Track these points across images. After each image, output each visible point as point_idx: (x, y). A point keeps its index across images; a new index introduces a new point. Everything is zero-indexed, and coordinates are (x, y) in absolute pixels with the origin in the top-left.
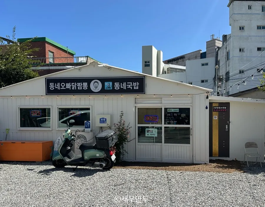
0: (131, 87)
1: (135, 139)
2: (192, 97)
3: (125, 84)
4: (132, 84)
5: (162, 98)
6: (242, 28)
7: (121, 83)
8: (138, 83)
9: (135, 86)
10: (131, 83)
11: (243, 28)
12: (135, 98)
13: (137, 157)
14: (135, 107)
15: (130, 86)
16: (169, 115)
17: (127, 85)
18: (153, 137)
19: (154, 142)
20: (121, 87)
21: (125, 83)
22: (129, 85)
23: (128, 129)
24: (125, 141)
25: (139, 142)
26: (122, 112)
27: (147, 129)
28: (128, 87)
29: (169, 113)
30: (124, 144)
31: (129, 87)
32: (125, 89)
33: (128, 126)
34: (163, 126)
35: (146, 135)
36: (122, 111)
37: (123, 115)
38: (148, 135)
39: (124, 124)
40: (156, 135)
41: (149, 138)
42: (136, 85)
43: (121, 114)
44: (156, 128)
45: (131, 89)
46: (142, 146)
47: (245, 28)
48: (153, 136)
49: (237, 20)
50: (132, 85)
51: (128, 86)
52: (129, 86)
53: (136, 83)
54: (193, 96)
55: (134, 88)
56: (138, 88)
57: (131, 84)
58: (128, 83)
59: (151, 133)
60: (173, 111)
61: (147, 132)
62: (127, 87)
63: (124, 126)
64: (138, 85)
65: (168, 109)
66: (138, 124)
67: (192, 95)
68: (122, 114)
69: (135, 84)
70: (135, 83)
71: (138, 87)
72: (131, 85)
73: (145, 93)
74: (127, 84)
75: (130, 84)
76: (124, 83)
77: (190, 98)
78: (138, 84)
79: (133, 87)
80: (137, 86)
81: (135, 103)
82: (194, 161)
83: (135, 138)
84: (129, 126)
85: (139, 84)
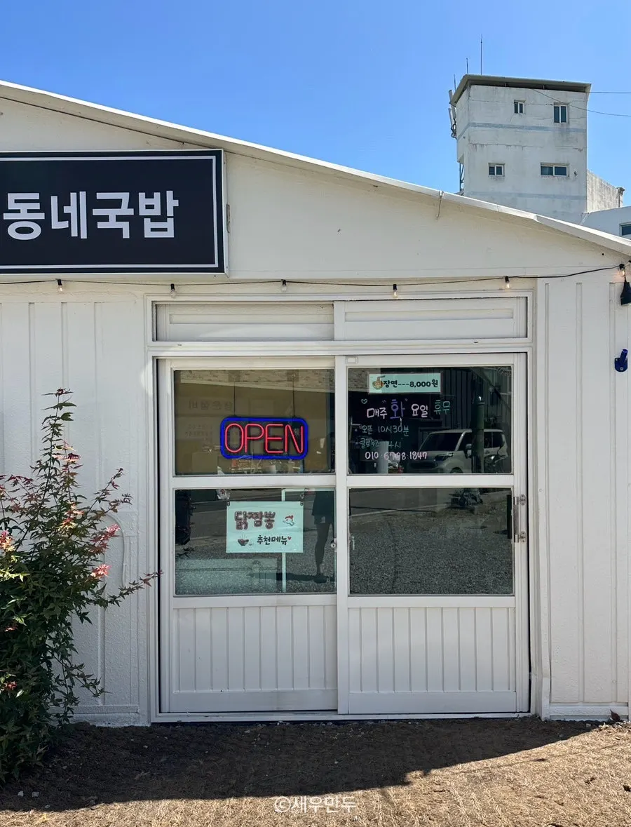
0: (125, 226)
1: (153, 582)
2: (530, 295)
3: (77, 203)
4: (134, 204)
5: (331, 304)
6: (496, 170)
7: (54, 200)
8: (170, 194)
9: (154, 219)
10: (125, 197)
11: (500, 171)
12: (156, 306)
13: (172, 689)
14: (157, 362)
15: (120, 218)
16: (381, 412)
17: (96, 212)
18: (279, 555)
19: (279, 590)
20: (56, 224)
21: (83, 195)
22: (112, 213)
23: (103, 513)
24: (80, 600)
25: (180, 591)
26: (62, 399)
27: (233, 509)
28: (101, 225)
29: (377, 400)
30: (72, 617)
31: (112, 224)
32: (84, 236)
33: (105, 492)
34: (343, 482)
35: (232, 545)
36: (60, 392)
37: (66, 417)
38: (242, 543)
39: (68, 481)
40: (296, 545)
41: (248, 562)
42: (157, 212)
43: (53, 412)
44: (292, 497)
45: (126, 235)
46: (203, 619)
47: (507, 170)
48: (275, 548)
49: (482, 145)
50: (131, 212)
51: (106, 219)
52: (112, 218)
53: (157, 195)
54: (534, 290)
55: (148, 234)
56: (170, 234)
57: (125, 203)
58: (100, 196)
59: (263, 531)
60: (404, 385)
61: (239, 527)
62: (92, 220)
63: (74, 490)
64: (170, 212)
65: (373, 378)
66: (178, 472)
67: (527, 284)
68: (60, 406)
69: (150, 202)
70: (149, 196)
71: (170, 224)
72: (125, 210)
73: (221, 269)
74: (92, 203)
75: (116, 204)
76: (73, 196)
77: (512, 304)
78: (172, 203)
79: (136, 222)
80: (163, 218)
81: (156, 338)
82: (545, 702)
83: (153, 569)
84: (115, 495)
85: (176, 203)
